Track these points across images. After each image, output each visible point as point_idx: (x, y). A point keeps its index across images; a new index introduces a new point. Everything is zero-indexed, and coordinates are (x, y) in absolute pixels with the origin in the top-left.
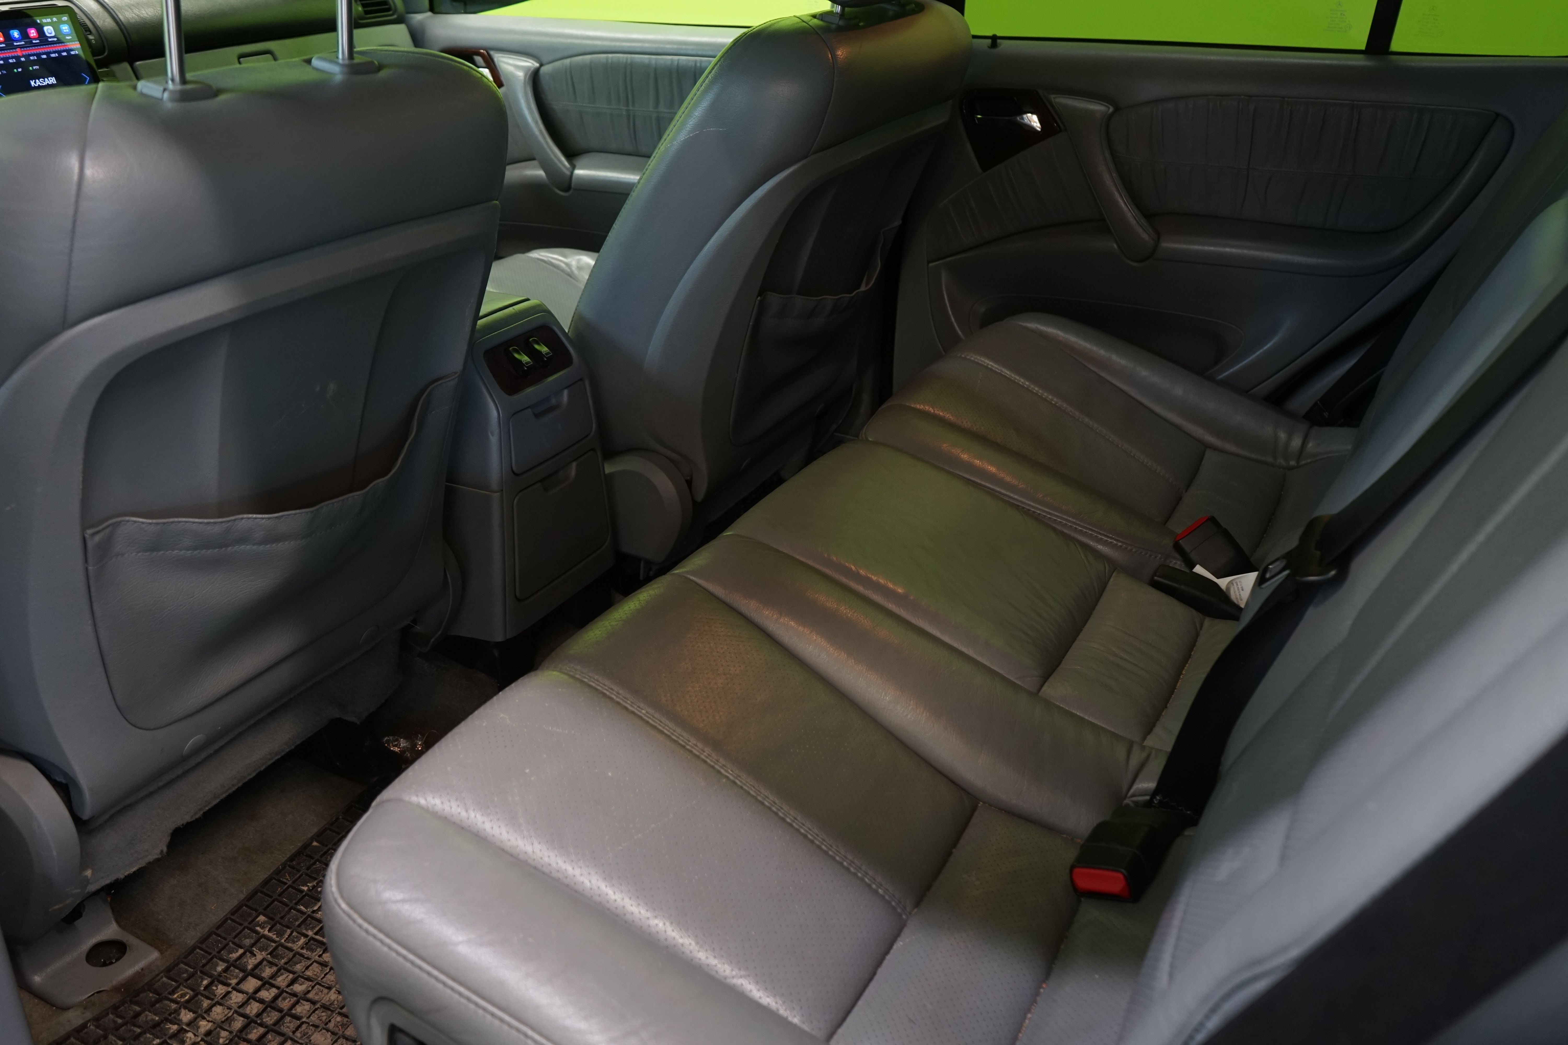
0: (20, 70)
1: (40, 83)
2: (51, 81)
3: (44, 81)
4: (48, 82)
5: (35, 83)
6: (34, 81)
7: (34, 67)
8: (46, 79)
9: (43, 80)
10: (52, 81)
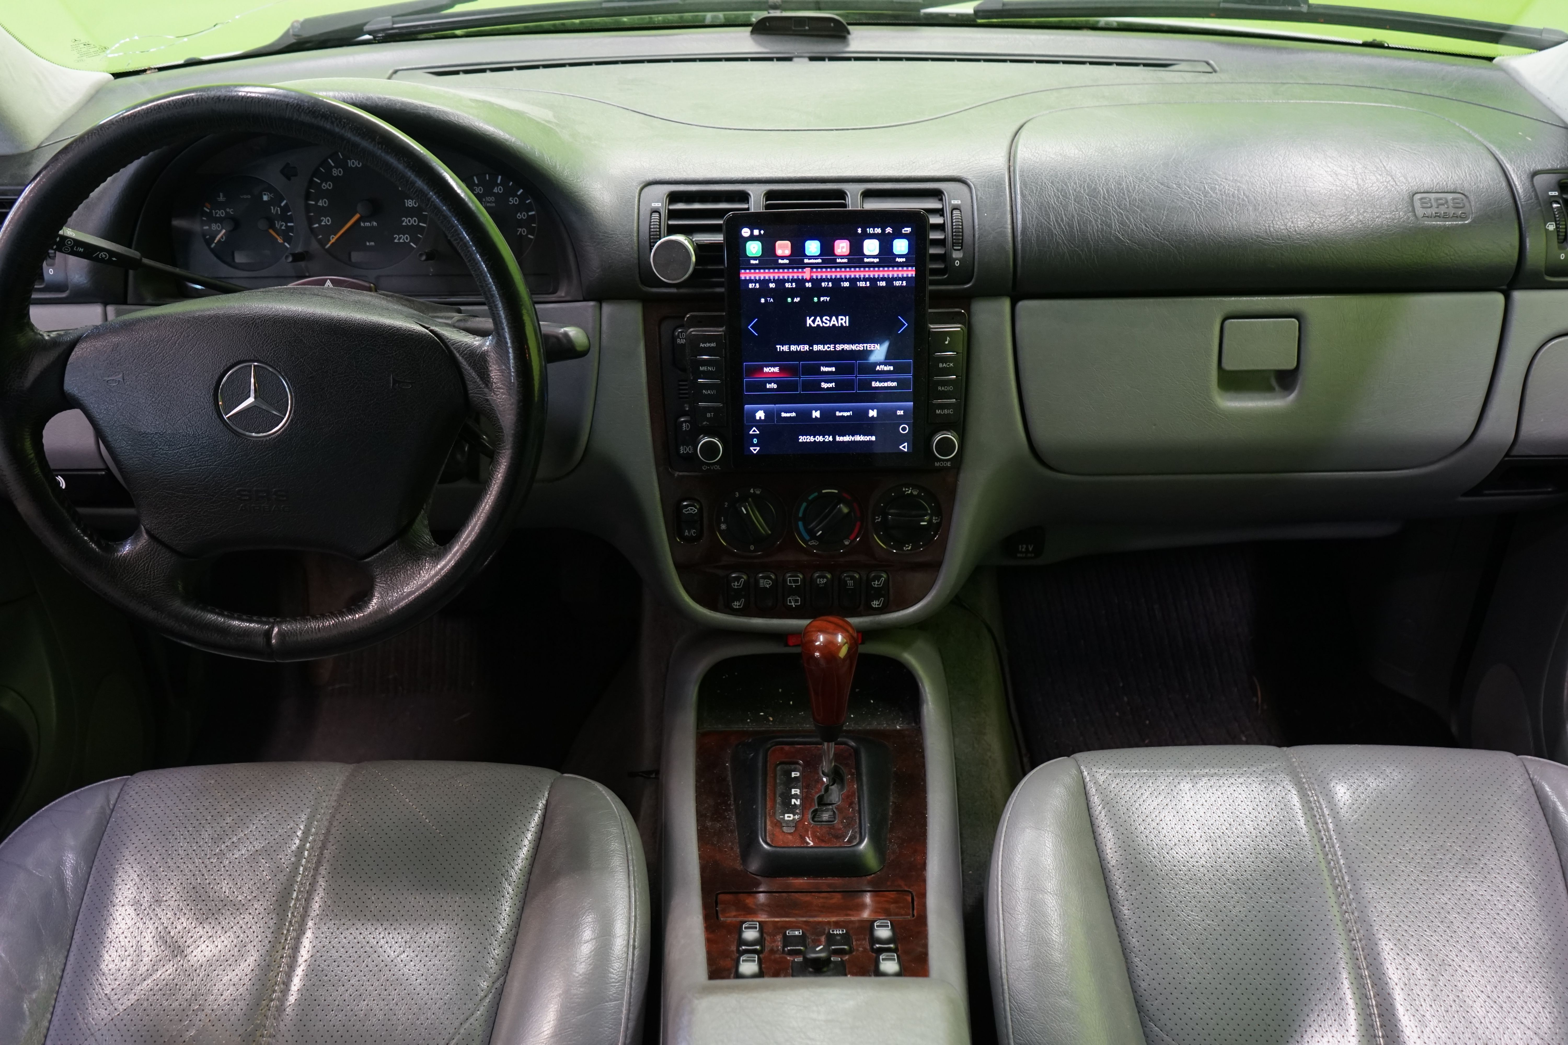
0: (797, 300)
1: (820, 323)
2: (840, 321)
3: (830, 321)
4: (836, 323)
5: (814, 321)
6: (813, 318)
7: (822, 299)
8: (834, 318)
9: (828, 318)
10: (843, 322)
